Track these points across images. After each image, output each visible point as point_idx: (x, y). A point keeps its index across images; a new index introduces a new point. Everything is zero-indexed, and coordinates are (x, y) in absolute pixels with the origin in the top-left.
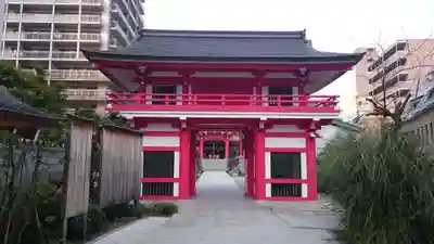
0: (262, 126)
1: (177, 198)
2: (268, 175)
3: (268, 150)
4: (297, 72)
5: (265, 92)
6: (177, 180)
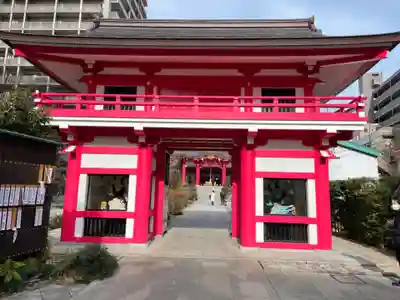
1: (129, 241)
2: (259, 211)
3: (260, 175)
4: (301, 67)
5: (257, 92)
6: (131, 215)
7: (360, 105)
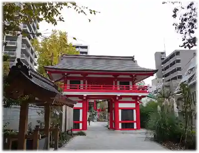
0: (117, 98)
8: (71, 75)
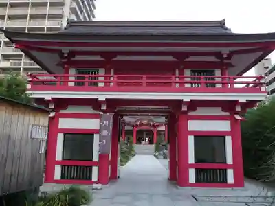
0: (185, 108)
1: (95, 182)
2: (191, 160)
3: (192, 133)
4: (218, 55)
5: (188, 73)
6: (96, 164)
7: (261, 82)
8: (78, 58)
